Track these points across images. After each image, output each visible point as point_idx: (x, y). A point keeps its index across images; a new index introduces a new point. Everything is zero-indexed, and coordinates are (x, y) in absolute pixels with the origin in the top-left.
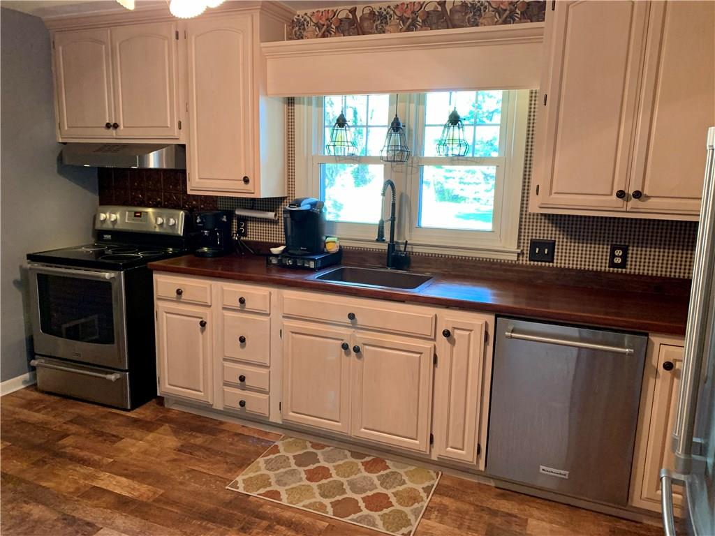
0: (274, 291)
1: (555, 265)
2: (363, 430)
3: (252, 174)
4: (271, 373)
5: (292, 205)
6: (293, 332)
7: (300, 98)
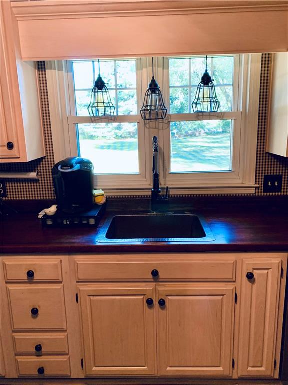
0: (65, 258)
1: (282, 193)
2: (169, 368)
3: (15, 139)
4: (69, 336)
5: (64, 167)
6: (89, 296)
7: (50, 61)
